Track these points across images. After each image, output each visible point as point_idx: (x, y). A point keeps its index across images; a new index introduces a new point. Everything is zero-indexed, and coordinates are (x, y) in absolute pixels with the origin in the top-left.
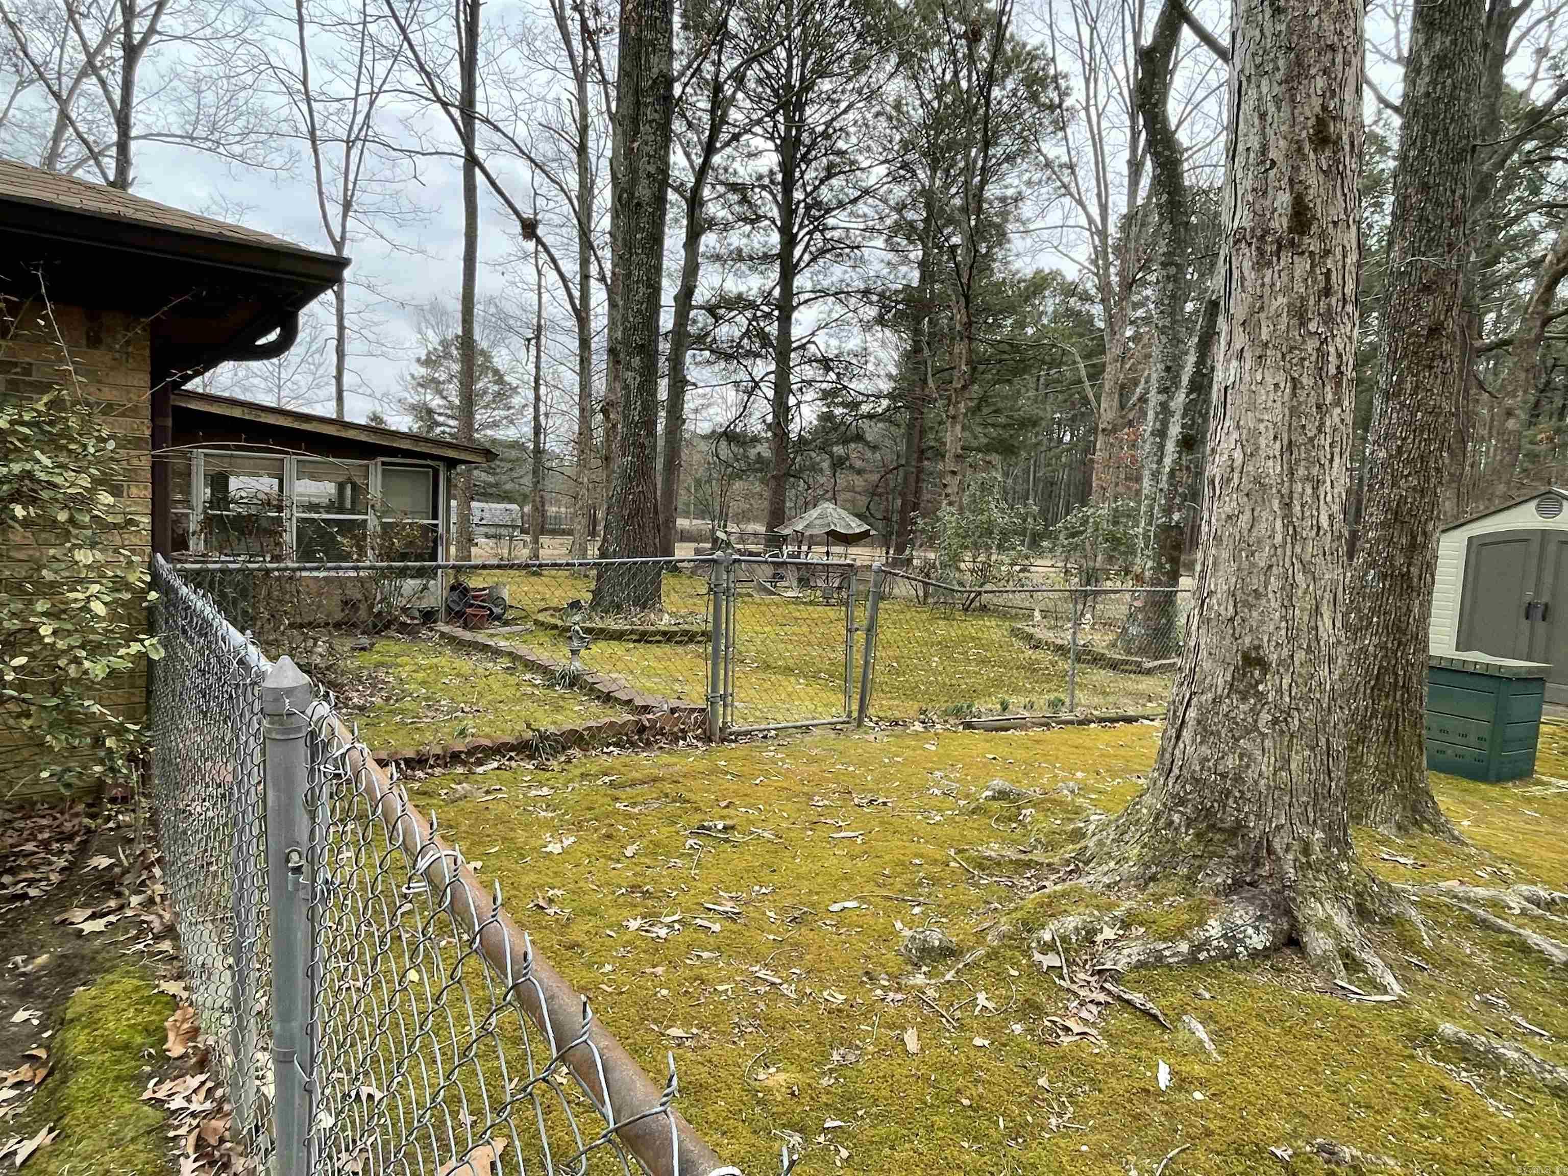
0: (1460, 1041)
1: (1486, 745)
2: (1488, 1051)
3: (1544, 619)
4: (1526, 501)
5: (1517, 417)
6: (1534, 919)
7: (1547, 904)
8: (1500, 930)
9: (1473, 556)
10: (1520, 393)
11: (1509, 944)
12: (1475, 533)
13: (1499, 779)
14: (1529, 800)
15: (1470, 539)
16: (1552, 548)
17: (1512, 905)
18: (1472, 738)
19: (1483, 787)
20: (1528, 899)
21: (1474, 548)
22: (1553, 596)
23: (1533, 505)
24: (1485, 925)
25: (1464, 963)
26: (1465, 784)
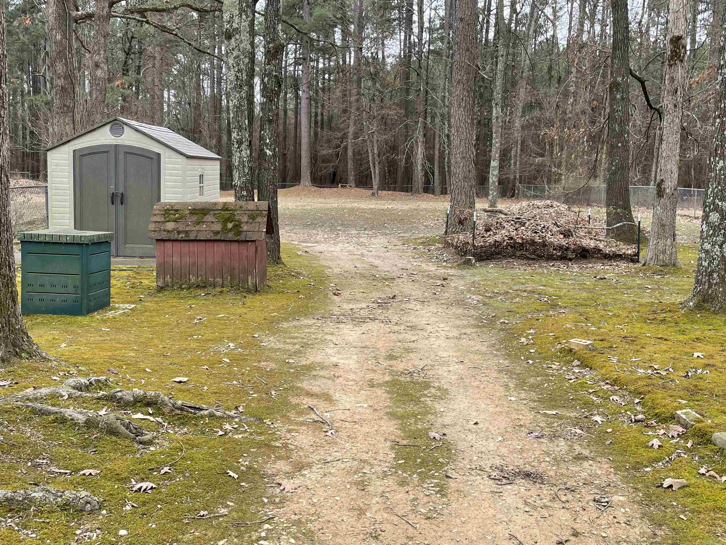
0: (7, 500)
1: (79, 291)
2: (25, 499)
3: (122, 204)
4: (104, 125)
5: (102, 68)
6: (76, 399)
7: (87, 387)
8: (49, 413)
9: (78, 163)
10: (102, 52)
11: (54, 421)
12: (78, 147)
13: (89, 311)
14: (105, 321)
15: (74, 151)
16: (121, 157)
17: (64, 394)
18: (71, 289)
19: (80, 318)
20: (74, 388)
21: (77, 156)
22: (125, 187)
23: (108, 127)
24: (42, 413)
25: (24, 444)
26: (69, 319)
